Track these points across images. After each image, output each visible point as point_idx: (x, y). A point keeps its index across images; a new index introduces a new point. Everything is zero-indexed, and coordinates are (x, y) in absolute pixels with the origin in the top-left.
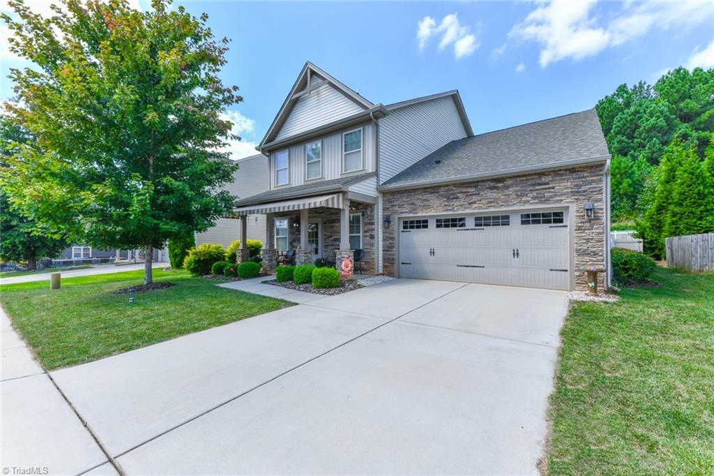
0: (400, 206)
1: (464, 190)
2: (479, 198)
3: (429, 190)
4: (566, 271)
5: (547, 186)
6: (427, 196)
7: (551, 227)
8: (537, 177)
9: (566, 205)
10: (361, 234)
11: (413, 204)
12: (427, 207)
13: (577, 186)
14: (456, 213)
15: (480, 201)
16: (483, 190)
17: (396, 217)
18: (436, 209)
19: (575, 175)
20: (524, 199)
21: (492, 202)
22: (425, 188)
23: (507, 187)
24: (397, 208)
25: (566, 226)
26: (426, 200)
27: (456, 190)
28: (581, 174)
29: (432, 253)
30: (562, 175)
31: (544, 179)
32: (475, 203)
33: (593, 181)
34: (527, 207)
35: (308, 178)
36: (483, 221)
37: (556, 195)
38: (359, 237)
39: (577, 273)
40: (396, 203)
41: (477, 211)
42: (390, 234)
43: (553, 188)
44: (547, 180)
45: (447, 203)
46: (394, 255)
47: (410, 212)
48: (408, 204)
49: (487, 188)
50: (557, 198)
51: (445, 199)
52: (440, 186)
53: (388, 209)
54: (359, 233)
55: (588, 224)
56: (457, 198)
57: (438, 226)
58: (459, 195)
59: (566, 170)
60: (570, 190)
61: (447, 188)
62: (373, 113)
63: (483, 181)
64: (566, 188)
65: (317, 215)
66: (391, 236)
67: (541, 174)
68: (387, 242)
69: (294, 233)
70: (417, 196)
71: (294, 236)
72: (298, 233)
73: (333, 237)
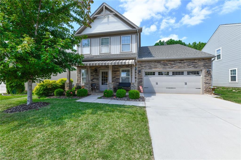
0: (145, 67)
1: (170, 63)
2: (175, 66)
3: (157, 62)
4: (200, 88)
5: (197, 63)
6: (156, 64)
7: (196, 76)
8: (193, 60)
9: (202, 69)
11: (151, 66)
12: (156, 68)
13: (205, 64)
14: (167, 70)
15: (176, 66)
16: (177, 63)
17: (143, 70)
18: (160, 68)
19: (204, 61)
20: (190, 67)
21: (180, 67)
22: (155, 61)
23: (184, 63)
24: (144, 67)
25: (200, 76)
26: (156, 65)
27: (167, 62)
28: (206, 61)
29: (157, 84)
30: (200, 60)
31: (195, 61)
32: (174, 67)
33: (209, 63)
34: (191, 69)
35: (101, 52)
36: (175, 73)
37: (199, 66)
38: (129, 77)
39: (205, 89)
40: (143, 65)
41: (174, 70)
42: (140, 77)
43: (198, 64)
44: (196, 61)
45: (164, 67)
46: (142, 85)
47: (150, 69)
48: (148, 66)
49: (178, 62)
50: (199, 67)
51: (163, 65)
52: (161, 61)
53: (140, 67)
54: (129, 76)
55: (208, 75)
56: (168, 65)
57: (159, 74)
58: (168, 64)
59: (202, 59)
60: (203, 65)
61: (164, 61)
62: (138, 30)
63: (177, 60)
64: (202, 64)
65: (107, 68)
66: (141, 78)
67: (195, 59)
68: (139, 80)
69: (93, 76)
70: (152, 64)
71: (93, 77)
72: (96, 76)
73: (116, 78)
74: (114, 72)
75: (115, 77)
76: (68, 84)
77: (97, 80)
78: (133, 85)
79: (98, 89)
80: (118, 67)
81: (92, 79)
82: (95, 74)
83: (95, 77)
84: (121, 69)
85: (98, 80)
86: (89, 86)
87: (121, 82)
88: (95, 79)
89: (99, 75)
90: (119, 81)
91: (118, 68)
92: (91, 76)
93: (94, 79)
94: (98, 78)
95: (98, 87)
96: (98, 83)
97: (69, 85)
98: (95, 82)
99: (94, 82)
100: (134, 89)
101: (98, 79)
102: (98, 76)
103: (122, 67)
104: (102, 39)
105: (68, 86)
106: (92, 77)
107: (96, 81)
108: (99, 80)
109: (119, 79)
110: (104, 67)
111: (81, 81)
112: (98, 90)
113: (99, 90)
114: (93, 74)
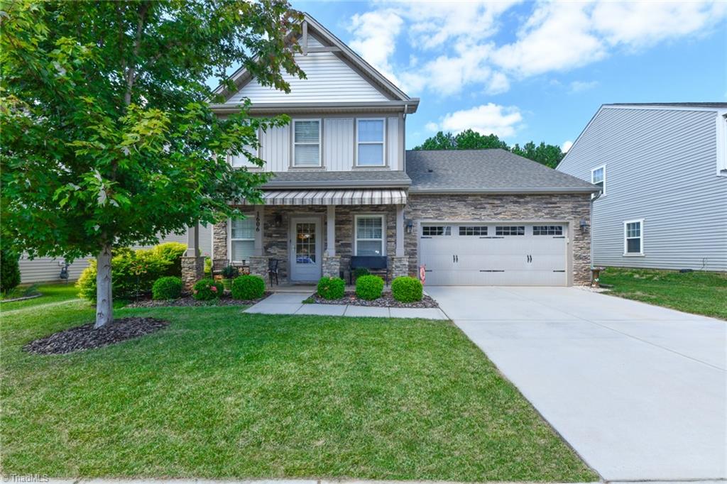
0: (424, 211)
1: (491, 201)
2: (505, 210)
3: (457, 198)
4: (564, 271)
5: (556, 205)
6: (454, 203)
7: (553, 237)
8: (548, 197)
9: (568, 221)
10: (383, 239)
11: (439, 210)
12: (455, 214)
13: (574, 207)
14: (482, 221)
15: (505, 212)
16: (507, 204)
17: (419, 221)
18: (465, 216)
19: (573, 199)
20: (540, 214)
21: (516, 214)
22: (452, 196)
23: (527, 203)
24: (420, 213)
25: (564, 237)
26: (453, 207)
27: (483, 201)
28: (577, 199)
29: (456, 259)
30: (565, 198)
31: (554, 200)
32: (500, 213)
33: (585, 205)
34: (541, 220)
35: (296, 164)
36: (503, 231)
37: (562, 213)
38: (381, 242)
39: (575, 273)
40: (418, 207)
41: (501, 221)
42: (411, 239)
43: (559, 207)
44: (556, 201)
45: (475, 212)
46: (416, 262)
47: (436, 218)
48: (432, 210)
49: (511, 202)
50: (562, 215)
51: (473, 208)
52: (468, 195)
53: (409, 213)
54: (380, 237)
55: (581, 236)
56: (485, 208)
57: (461, 234)
58: (486, 205)
59: (568, 195)
60: (571, 210)
61: (475, 198)
62: (408, 106)
63: (508, 195)
64: (568, 208)
65: (313, 213)
66: (414, 242)
67: (552, 195)
68: (408, 249)
69: (270, 236)
70: (443, 202)
71: (270, 240)
73: (341, 242)
75: (338, 241)
76: (191, 261)
77: (282, 249)
78: (398, 264)
79: (285, 276)
80: (348, 211)
81: (264, 245)
82: (274, 229)
83: (274, 239)
84: (356, 217)
85: (286, 249)
86: (264, 267)
87: (356, 255)
88: (274, 245)
89: (288, 234)
90: (350, 252)
91: (348, 213)
92: (265, 235)
93: (271, 245)
94: (286, 242)
95: (285, 270)
96: (286, 256)
97: (195, 264)
98: (275, 254)
99: (272, 254)
100: (401, 275)
101: (284, 246)
102: (285, 235)
103: (359, 211)
104: (296, 122)
105: (192, 268)
106: (266, 239)
107: (279, 252)
108: (288, 250)
109: (349, 245)
110: (303, 210)
111: (227, 251)
112: (285, 280)
113: (289, 280)
114: (270, 229)
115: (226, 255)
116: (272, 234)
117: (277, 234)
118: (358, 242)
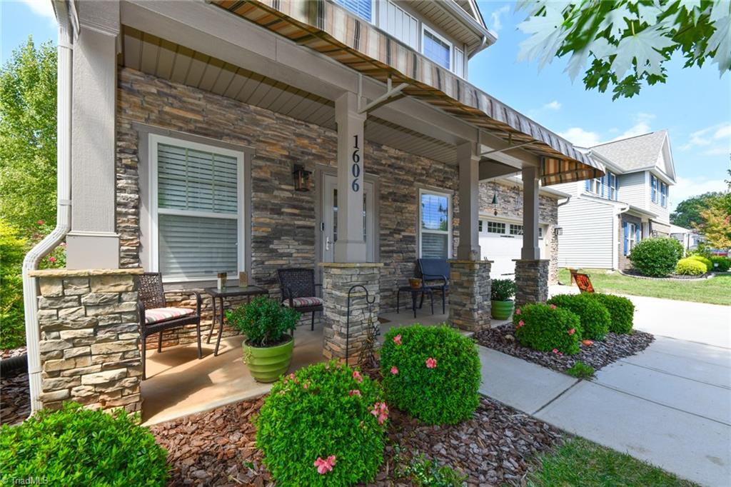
10: (450, 233)
13: (552, 211)
25: (542, 239)
26: (490, 196)
27: (508, 193)
33: (555, 210)
36: (514, 230)
37: (547, 215)
38: (446, 235)
41: (516, 219)
43: (546, 209)
44: (544, 203)
45: (504, 206)
51: (502, 200)
52: (499, 184)
54: (446, 230)
55: (554, 239)
56: (509, 202)
57: (489, 230)
58: (510, 199)
59: (550, 198)
64: (549, 211)
69: (276, 210)
71: (276, 220)
72: (297, 211)
73: (403, 234)
74: (395, 201)
75: (398, 231)
77: (305, 243)
80: (412, 179)
81: (262, 232)
82: (287, 194)
83: (288, 220)
84: (422, 191)
85: (312, 243)
87: (421, 257)
88: (287, 233)
89: (317, 209)
90: (414, 251)
91: (411, 184)
92: (258, 207)
93: (278, 233)
94: (312, 228)
96: (313, 260)
98: (290, 255)
99: (282, 256)
101: (309, 236)
102: (310, 213)
103: (423, 181)
106: (266, 218)
107: (298, 250)
108: (317, 244)
109: (412, 240)
114: (276, 193)
115: (136, 258)
116: (281, 206)
117: (294, 207)
118: (423, 233)
